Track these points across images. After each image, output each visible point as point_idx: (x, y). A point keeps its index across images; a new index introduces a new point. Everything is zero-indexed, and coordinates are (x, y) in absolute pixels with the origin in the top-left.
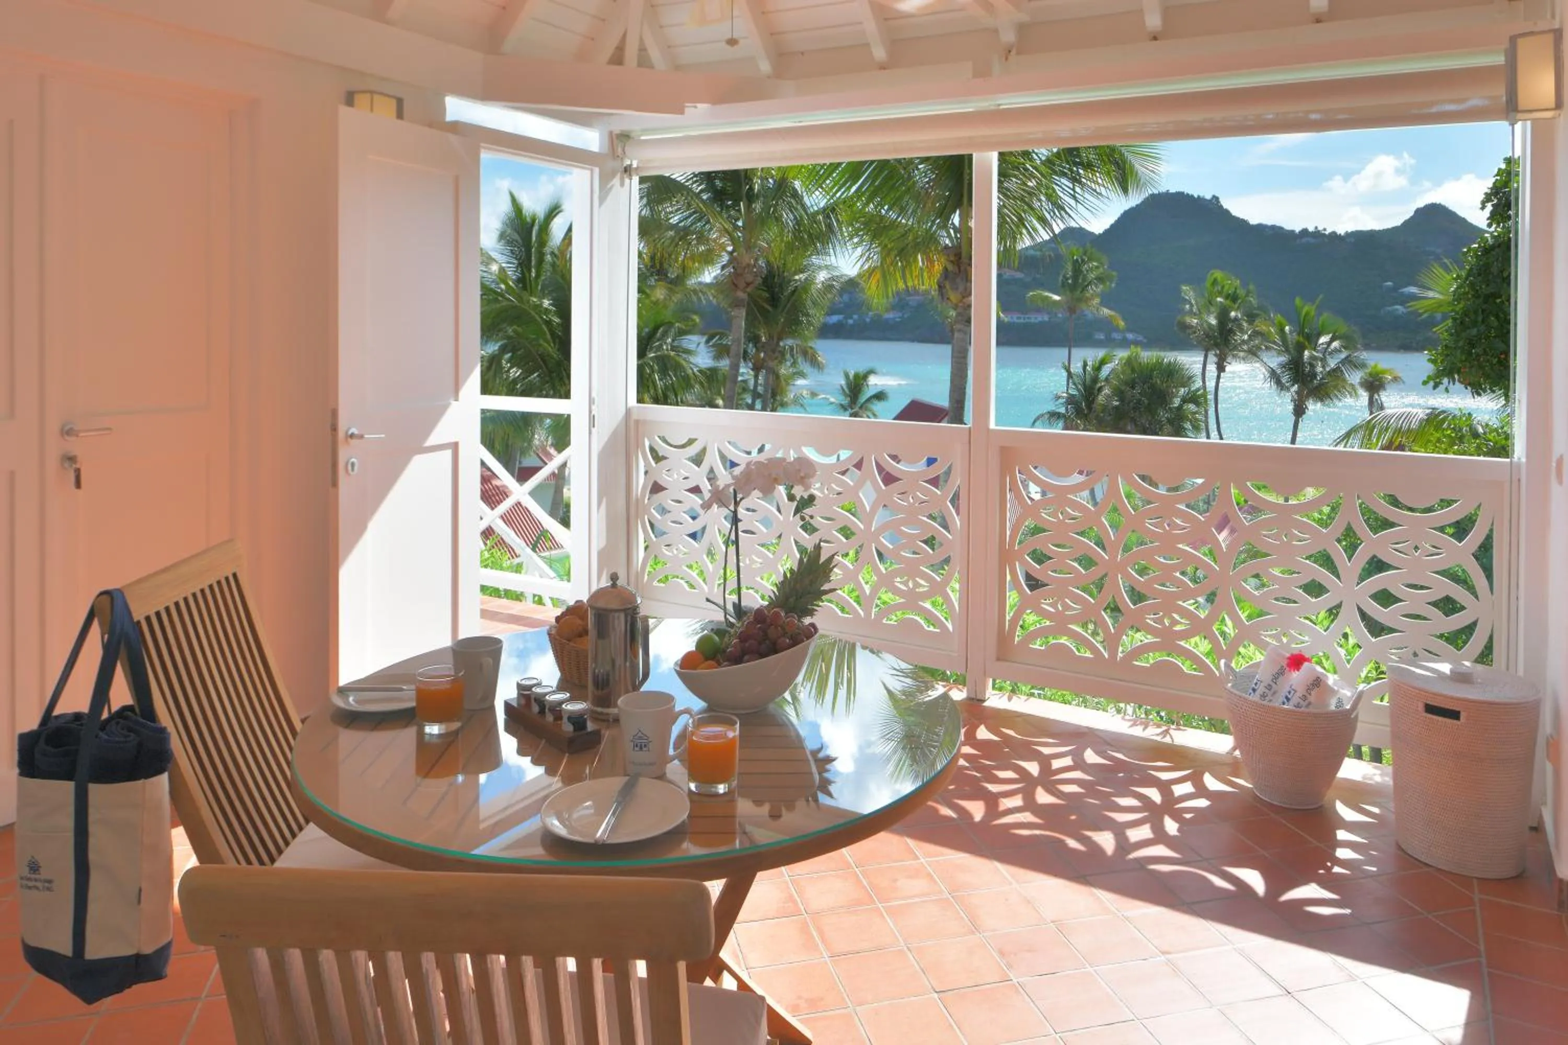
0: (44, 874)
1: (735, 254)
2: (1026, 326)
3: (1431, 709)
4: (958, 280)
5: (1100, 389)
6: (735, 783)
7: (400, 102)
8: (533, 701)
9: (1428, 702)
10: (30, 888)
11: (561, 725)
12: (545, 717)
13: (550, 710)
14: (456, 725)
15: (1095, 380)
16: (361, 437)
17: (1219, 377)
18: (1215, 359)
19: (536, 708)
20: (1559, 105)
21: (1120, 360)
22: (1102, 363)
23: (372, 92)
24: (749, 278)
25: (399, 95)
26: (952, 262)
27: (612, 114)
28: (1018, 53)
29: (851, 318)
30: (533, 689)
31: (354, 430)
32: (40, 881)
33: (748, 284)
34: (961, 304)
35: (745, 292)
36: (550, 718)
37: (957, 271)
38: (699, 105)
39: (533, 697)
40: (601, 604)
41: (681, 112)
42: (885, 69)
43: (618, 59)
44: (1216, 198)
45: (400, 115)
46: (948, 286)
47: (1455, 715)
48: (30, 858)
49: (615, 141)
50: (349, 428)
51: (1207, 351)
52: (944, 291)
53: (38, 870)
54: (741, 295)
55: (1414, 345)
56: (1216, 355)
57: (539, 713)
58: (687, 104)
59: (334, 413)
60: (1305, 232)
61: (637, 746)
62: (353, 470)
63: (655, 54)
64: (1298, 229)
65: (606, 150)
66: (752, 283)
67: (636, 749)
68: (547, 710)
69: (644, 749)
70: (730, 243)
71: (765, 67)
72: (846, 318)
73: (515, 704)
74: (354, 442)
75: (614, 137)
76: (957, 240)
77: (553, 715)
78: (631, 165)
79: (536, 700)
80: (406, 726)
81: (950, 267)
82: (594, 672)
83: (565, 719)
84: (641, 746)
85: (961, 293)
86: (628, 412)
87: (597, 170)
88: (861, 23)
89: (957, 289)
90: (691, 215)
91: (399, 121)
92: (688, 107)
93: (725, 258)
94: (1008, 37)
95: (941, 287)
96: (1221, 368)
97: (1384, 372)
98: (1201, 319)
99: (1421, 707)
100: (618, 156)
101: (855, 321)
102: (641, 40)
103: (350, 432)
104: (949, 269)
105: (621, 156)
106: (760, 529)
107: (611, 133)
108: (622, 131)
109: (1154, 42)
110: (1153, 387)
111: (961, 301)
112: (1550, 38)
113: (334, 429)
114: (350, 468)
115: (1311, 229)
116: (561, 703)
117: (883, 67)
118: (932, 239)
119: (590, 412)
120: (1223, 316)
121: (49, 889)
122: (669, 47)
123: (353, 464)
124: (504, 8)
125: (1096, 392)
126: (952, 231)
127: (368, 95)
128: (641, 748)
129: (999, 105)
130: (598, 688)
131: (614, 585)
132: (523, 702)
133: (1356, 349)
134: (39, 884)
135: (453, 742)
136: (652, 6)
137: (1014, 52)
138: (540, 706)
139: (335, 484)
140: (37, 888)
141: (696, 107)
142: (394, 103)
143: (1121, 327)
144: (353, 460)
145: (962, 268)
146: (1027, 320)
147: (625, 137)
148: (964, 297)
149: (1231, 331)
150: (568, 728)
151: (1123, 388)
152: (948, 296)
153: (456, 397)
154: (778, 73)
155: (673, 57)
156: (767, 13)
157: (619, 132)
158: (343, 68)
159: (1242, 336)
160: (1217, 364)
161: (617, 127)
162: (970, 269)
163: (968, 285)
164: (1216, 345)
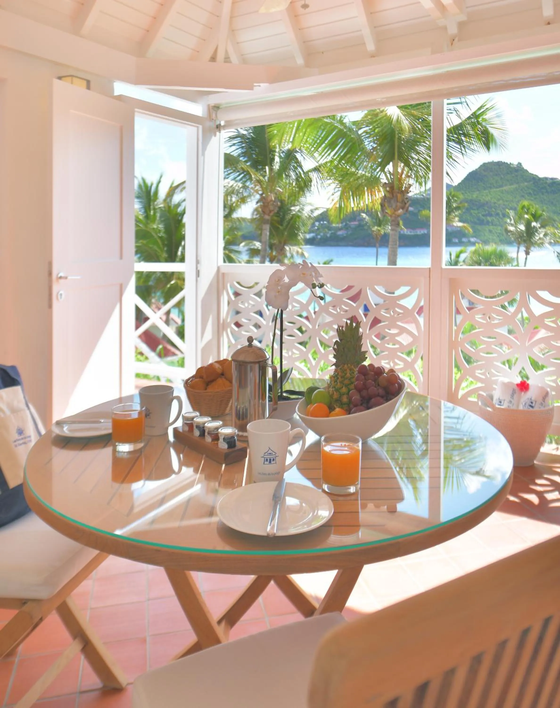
1: (264, 195)
2: (416, 236)
4: (392, 202)
6: (359, 486)
7: (88, 82)
8: (195, 427)
11: (217, 444)
12: (204, 438)
13: (208, 433)
14: (140, 445)
16: (66, 278)
17: (526, 258)
18: (524, 249)
19: (197, 433)
21: (471, 252)
22: (461, 252)
23: (72, 76)
24: (271, 208)
25: (88, 78)
26: (388, 192)
28: (459, 41)
29: (319, 235)
30: (195, 419)
31: (61, 274)
33: (270, 211)
34: (394, 215)
35: (269, 215)
36: (208, 439)
37: (392, 196)
38: (262, 85)
39: (195, 425)
40: (241, 358)
41: (252, 89)
42: (374, 57)
43: (213, 59)
44: (520, 164)
45: (88, 87)
46: (386, 205)
49: (211, 110)
50: (59, 274)
51: (519, 244)
52: (384, 208)
54: (267, 217)
56: (525, 246)
57: (200, 436)
58: (255, 84)
59: (50, 264)
61: (267, 460)
62: (61, 298)
63: (234, 59)
65: (206, 116)
66: (273, 211)
67: (266, 463)
68: (206, 434)
69: (272, 462)
70: (260, 189)
71: (300, 61)
72: (317, 235)
73: (181, 430)
74: (61, 281)
75: (211, 108)
76: (391, 180)
77: (211, 436)
78: (220, 125)
79: (197, 427)
80: (104, 446)
81: (388, 195)
82: (237, 407)
83: (221, 440)
84: (270, 460)
85: (394, 209)
86: (219, 268)
87: (200, 127)
88: (361, 30)
89: (391, 207)
90: (239, 175)
91: (88, 91)
92: (255, 86)
93: (258, 197)
94: (453, 30)
95: (382, 205)
96: (527, 253)
98: (516, 227)
100: (213, 119)
101: (321, 236)
102: (226, 52)
103: (59, 275)
104: (387, 195)
105: (214, 119)
106: (298, 334)
107: (209, 106)
108: (215, 104)
109: (549, 26)
111: (394, 213)
113: (50, 274)
114: (59, 297)
116: (217, 428)
117: (373, 56)
118: (377, 180)
119: (197, 268)
120: (528, 224)
122: (242, 55)
123: (61, 295)
124: (148, 31)
126: (388, 175)
127: (70, 78)
128: (270, 462)
130: (239, 419)
131: (250, 345)
132: (187, 429)
135: (138, 458)
136: (233, 31)
137: (456, 40)
138: (199, 430)
139: (50, 306)
141: (259, 86)
142: (85, 83)
144: (61, 292)
145: (395, 195)
146: (415, 233)
147: (217, 108)
148: (395, 211)
149: (533, 233)
150: (223, 445)
152: (386, 211)
153: (121, 258)
154: (308, 64)
155: (244, 61)
156: (302, 29)
157: (213, 105)
158: (57, 64)
159: (539, 235)
160: (525, 251)
161: (213, 100)
162: (399, 195)
163: (399, 204)
164: (525, 241)
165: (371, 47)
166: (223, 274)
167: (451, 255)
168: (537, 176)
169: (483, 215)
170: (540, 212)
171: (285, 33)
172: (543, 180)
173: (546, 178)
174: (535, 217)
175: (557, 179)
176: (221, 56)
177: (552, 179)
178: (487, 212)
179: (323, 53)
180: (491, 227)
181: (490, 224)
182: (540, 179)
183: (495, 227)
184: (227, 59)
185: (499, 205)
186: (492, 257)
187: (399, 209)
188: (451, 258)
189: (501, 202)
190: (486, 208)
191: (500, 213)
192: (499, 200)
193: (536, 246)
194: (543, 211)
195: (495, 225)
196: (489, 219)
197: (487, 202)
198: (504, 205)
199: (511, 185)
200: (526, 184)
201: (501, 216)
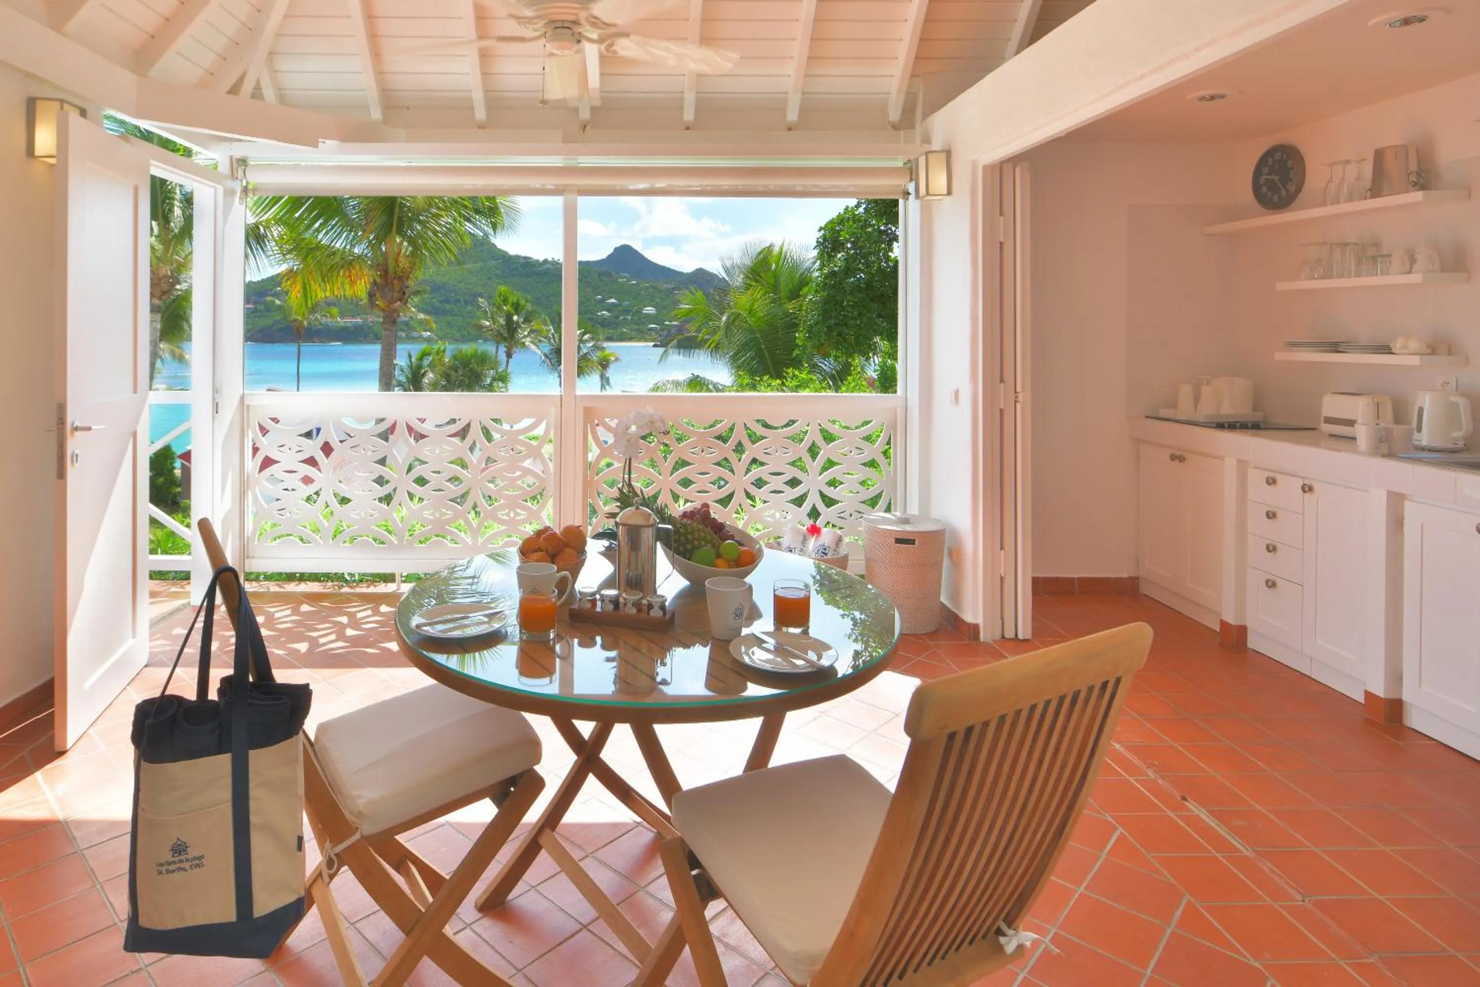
0: (192, 853)
3: (898, 541)
4: (386, 290)
5: (424, 375)
7: (83, 112)
8: (603, 602)
9: (898, 537)
10: (173, 871)
11: (648, 613)
12: (621, 611)
15: (420, 367)
16: (87, 428)
17: (508, 362)
18: (505, 349)
20: (949, 193)
22: (425, 354)
23: (62, 101)
25: (84, 106)
27: (240, 141)
28: (592, 128)
31: (77, 423)
32: (187, 860)
34: (388, 309)
37: (385, 283)
38: (327, 141)
41: (316, 146)
42: (484, 128)
43: (234, 90)
46: (377, 295)
47: (912, 542)
48: (175, 840)
49: (235, 165)
50: (72, 423)
51: (498, 344)
52: (374, 298)
53: (184, 850)
55: (615, 337)
56: (505, 346)
59: (61, 409)
60: (546, 261)
62: (75, 461)
63: (269, 94)
64: (541, 259)
65: (228, 170)
69: (741, 617)
71: (376, 114)
74: (75, 434)
75: (234, 161)
81: (379, 280)
86: (241, 399)
88: (471, 91)
89: (384, 297)
92: (321, 142)
94: (586, 115)
95: (370, 295)
96: (509, 355)
97: (609, 355)
98: (492, 321)
99: (893, 540)
100: (238, 177)
103: (75, 425)
104: (377, 282)
105: (243, 178)
107: (231, 157)
108: (242, 156)
109: (687, 131)
110: (471, 370)
112: (944, 155)
113: (61, 421)
114: (73, 459)
115: (550, 259)
117: (481, 127)
119: (214, 400)
120: (509, 318)
121: (198, 866)
123: (77, 456)
124: (153, 37)
125: (420, 375)
128: (739, 617)
129: (579, 163)
133: (599, 340)
134: (187, 865)
136: (275, 54)
137: (589, 127)
139: (61, 474)
140: (184, 869)
143: (434, 328)
144: (77, 452)
145: (389, 281)
147: (243, 162)
148: (390, 304)
149: (515, 330)
151: (449, 372)
152: (377, 303)
153: (135, 392)
154: (386, 121)
155: (282, 99)
156: (383, 73)
157: (239, 157)
158: (27, 75)
159: (523, 333)
160: (506, 352)
161: (239, 151)
162: (396, 282)
163: (395, 294)
164: (505, 339)
165: (481, 114)
166: (248, 406)
167: (410, 357)
168: (506, 253)
169: (440, 302)
170: (523, 302)
171: (361, 73)
172: (515, 259)
173: (518, 257)
174: (517, 308)
175: (531, 258)
176: (248, 87)
177: (525, 258)
178: (444, 298)
179: (408, 108)
180: (450, 318)
181: (449, 314)
182: (511, 257)
183: (454, 318)
184: (257, 94)
185: (460, 289)
186: (473, 361)
187: (396, 302)
188: (411, 361)
189: (462, 285)
190: (443, 292)
191: (462, 300)
192: (459, 282)
193: (519, 346)
194: (527, 301)
195: (456, 315)
196: (447, 307)
197: (444, 284)
198: (466, 288)
199: (475, 262)
200: (493, 262)
201: (463, 303)
